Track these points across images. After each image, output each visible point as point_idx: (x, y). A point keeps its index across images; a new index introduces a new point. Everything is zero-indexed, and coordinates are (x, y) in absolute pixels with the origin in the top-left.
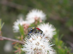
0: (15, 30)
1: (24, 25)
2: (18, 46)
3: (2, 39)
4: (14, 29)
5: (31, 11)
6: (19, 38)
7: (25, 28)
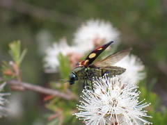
0: (49, 68)
1: (70, 55)
2: (56, 104)
3: (21, 88)
4: (46, 66)
5: (86, 25)
6: (58, 85)
7: (71, 62)
